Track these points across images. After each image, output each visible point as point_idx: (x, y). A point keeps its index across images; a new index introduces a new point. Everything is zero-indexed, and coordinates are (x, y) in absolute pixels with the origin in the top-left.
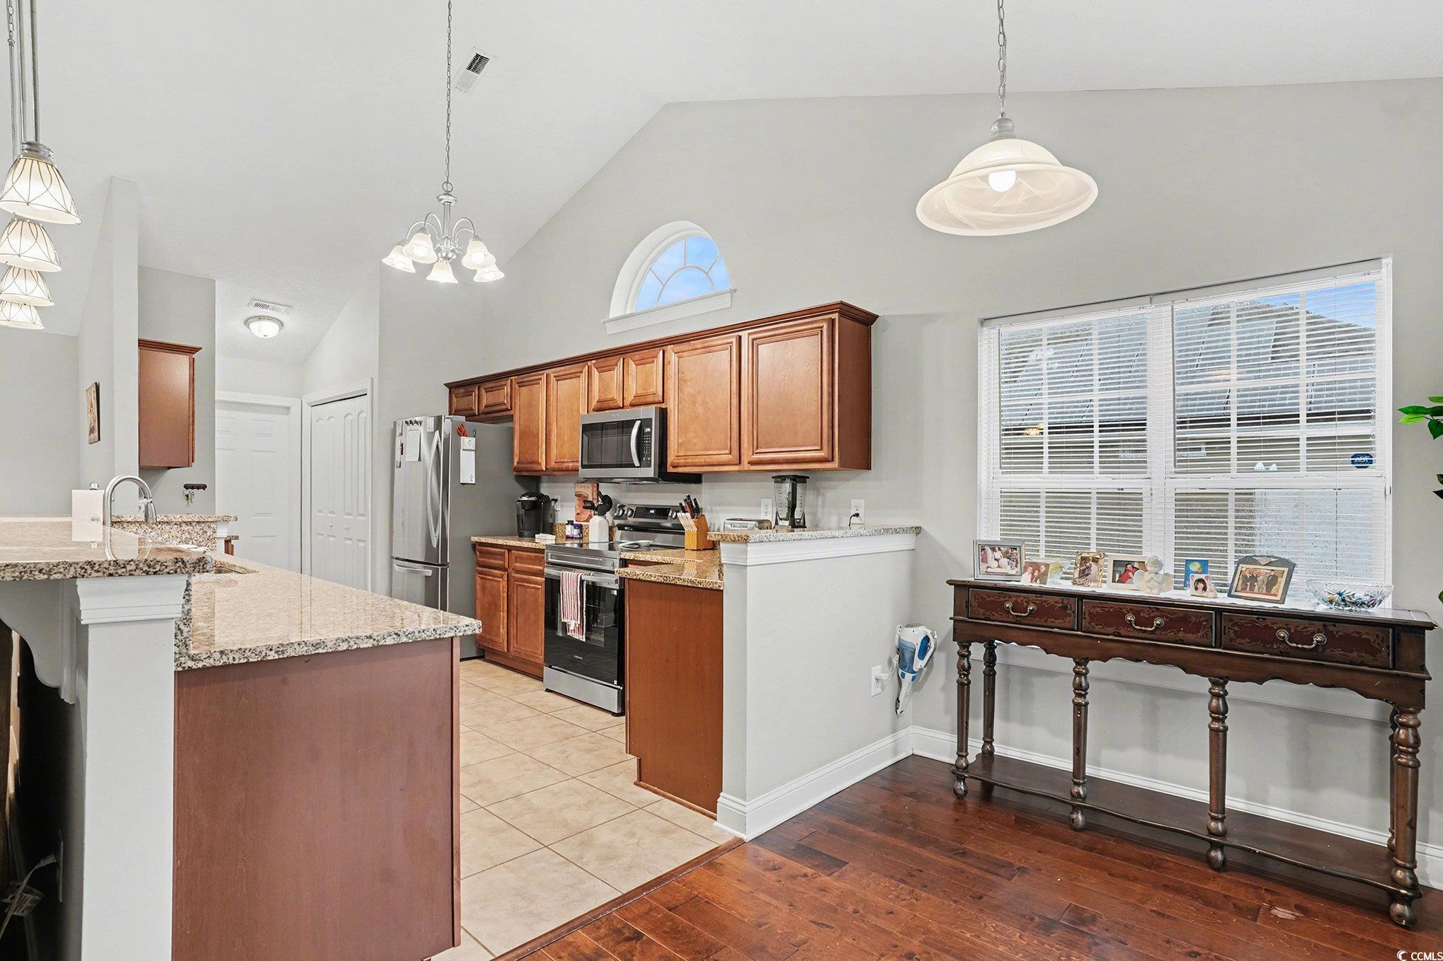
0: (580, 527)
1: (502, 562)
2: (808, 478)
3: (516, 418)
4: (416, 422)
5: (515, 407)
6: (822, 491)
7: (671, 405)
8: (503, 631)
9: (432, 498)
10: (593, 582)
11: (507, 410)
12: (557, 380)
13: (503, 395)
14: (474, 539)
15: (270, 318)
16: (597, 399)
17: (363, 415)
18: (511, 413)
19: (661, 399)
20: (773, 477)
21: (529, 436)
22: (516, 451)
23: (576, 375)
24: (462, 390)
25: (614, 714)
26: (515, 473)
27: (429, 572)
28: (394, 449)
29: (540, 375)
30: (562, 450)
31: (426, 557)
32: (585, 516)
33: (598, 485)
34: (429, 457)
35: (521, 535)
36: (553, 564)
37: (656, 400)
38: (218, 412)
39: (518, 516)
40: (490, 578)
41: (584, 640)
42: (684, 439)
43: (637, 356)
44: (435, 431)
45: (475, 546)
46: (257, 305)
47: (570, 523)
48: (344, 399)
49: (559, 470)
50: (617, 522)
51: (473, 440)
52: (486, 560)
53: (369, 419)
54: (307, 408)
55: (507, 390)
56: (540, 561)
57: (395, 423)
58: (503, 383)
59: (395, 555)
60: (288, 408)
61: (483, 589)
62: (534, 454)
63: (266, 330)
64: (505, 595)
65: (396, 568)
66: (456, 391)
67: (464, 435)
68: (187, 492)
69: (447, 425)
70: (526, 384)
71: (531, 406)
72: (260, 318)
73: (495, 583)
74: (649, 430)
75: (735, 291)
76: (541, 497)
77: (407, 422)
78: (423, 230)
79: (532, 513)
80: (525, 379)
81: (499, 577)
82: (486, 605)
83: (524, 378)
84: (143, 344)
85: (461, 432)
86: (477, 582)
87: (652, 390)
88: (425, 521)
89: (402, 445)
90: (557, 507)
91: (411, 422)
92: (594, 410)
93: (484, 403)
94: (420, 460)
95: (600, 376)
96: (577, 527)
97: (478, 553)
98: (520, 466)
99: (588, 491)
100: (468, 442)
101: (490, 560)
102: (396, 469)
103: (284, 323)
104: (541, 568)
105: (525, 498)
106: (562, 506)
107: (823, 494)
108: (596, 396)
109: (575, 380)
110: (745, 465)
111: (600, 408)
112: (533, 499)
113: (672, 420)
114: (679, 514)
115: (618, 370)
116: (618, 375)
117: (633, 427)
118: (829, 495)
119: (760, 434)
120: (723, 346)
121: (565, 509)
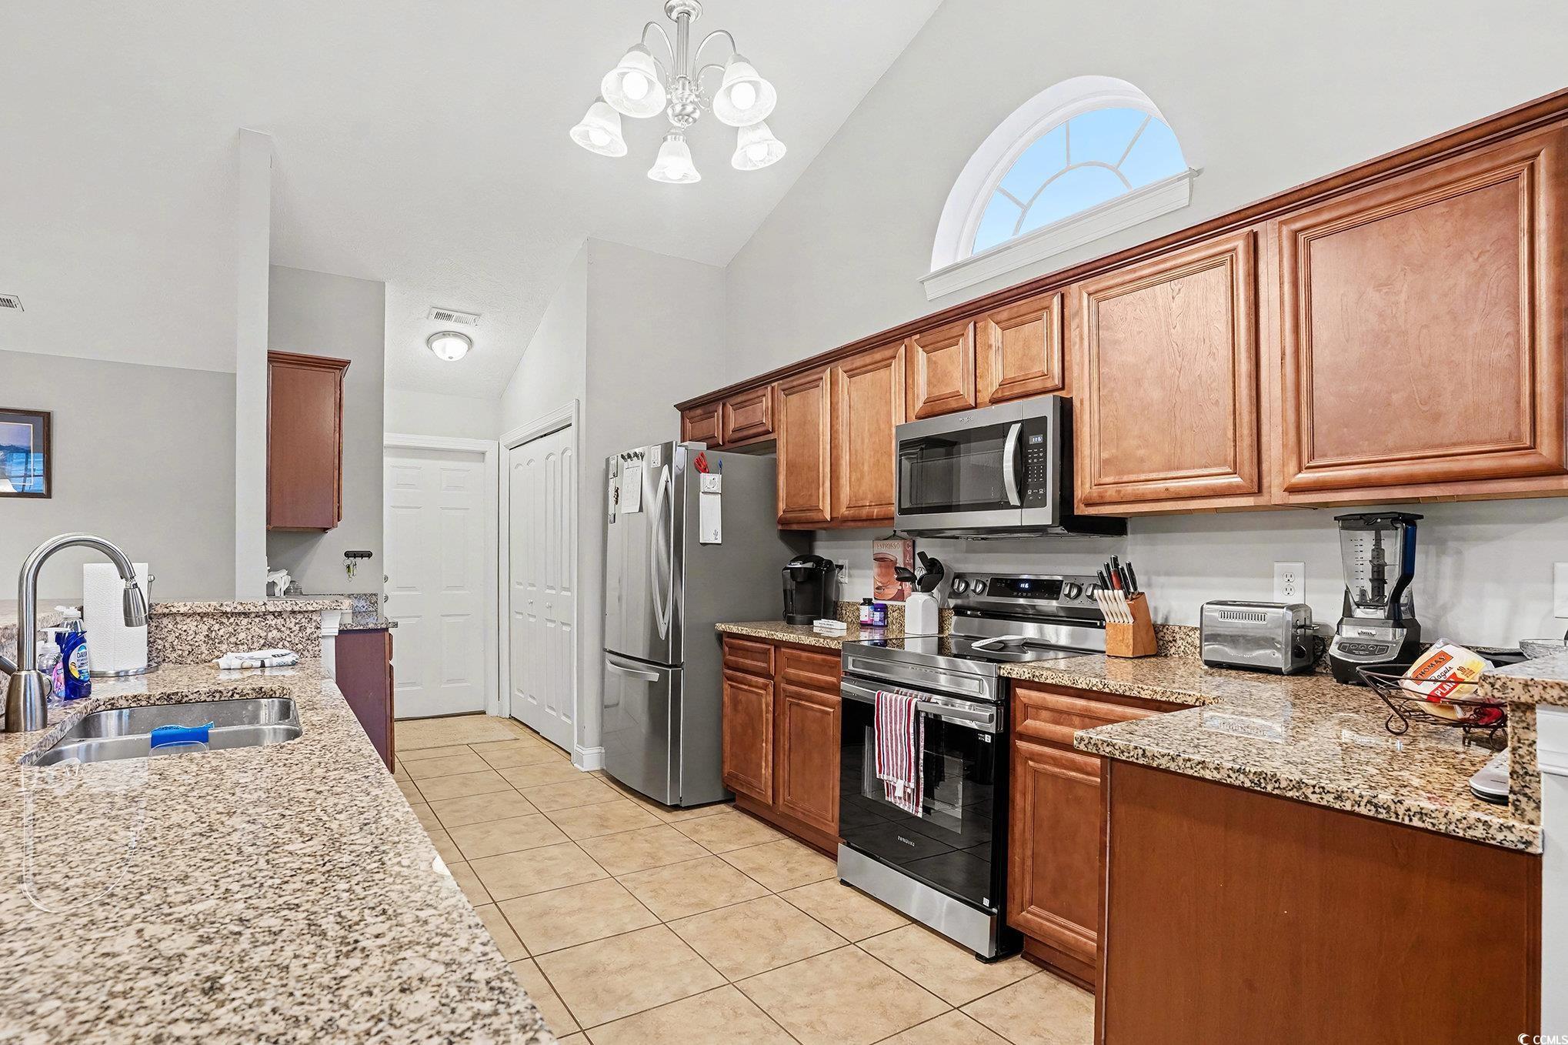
0: (883, 609)
1: (764, 665)
2: (1421, 517)
3: (781, 445)
4: (636, 455)
5: (779, 427)
6: (1452, 544)
7: (1081, 393)
8: (766, 772)
9: (658, 563)
10: (935, 715)
11: (767, 432)
12: (850, 377)
13: (759, 411)
14: (721, 627)
15: (457, 335)
16: (923, 397)
17: (569, 453)
18: (772, 436)
19: (1057, 381)
20: (1336, 518)
21: (804, 471)
22: (782, 493)
23: (886, 363)
24: (699, 411)
25: (979, 957)
26: (780, 527)
27: (655, 676)
28: (607, 495)
29: (820, 372)
30: (860, 486)
31: (650, 654)
32: (892, 591)
33: (914, 542)
34: (654, 505)
35: (790, 621)
36: (853, 674)
37: (1049, 384)
38: (388, 461)
39: (785, 591)
40: (746, 687)
41: (920, 815)
42: (1114, 451)
43: (1004, 313)
44: (663, 465)
45: (721, 636)
46: (438, 315)
47: (867, 602)
48: (545, 435)
49: (855, 520)
50: (952, 603)
51: (718, 477)
52: (742, 660)
53: (574, 458)
54: (504, 451)
55: (766, 402)
56: (832, 669)
57: (608, 460)
58: (760, 393)
59: (609, 648)
60: (483, 453)
61: (735, 702)
62: (811, 495)
63: (453, 349)
64: (770, 716)
65: (609, 666)
66: (692, 413)
67: (705, 471)
68: (348, 561)
69: (679, 456)
70: (796, 389)
71: (806, 425)
72: (445, 334)
73: (754, 697)
74: (1040, 439)
75: (1199, 172)
76: (819, 561)
77: (623, 456)
78: (639, 47)
79: (808, 587)
80: (795, 383)
81: (761, 688)
82: (739, 729)
83: (792, 381)
84: (273, 358)
85: (700, 465)
86: (725, 692)
87: (1038, 368)
88: (649, 598)
89: (617, 491)
90: (843, 577)
91: (629, 456)
92: (918, 418)
93: (732, 426)
94: (641, 509)
95: (929, 360)
96: (876, 608)
97: (727, 649)
98: (789, 515)
99: (896, 552)
100: (710, 481)
101: (746, 661)
102: (609, 525)
103: (474, 340)
104: (833, 679)
105: (798, 565)
106: (850, 576)
107: (1459, 552)
108: (922, 392)
109: (883, 373)
110: (1276, 494)
111: (931, 412)
112: (809, 565)
113: (1086, 417)
114: (1098, 593)
115: (966, 344)
116: (966, 354)
117: (1005, 436)
118: (1477, 555)
119: (1321, 428)
120: (1211, 263)
121: (856, 580)
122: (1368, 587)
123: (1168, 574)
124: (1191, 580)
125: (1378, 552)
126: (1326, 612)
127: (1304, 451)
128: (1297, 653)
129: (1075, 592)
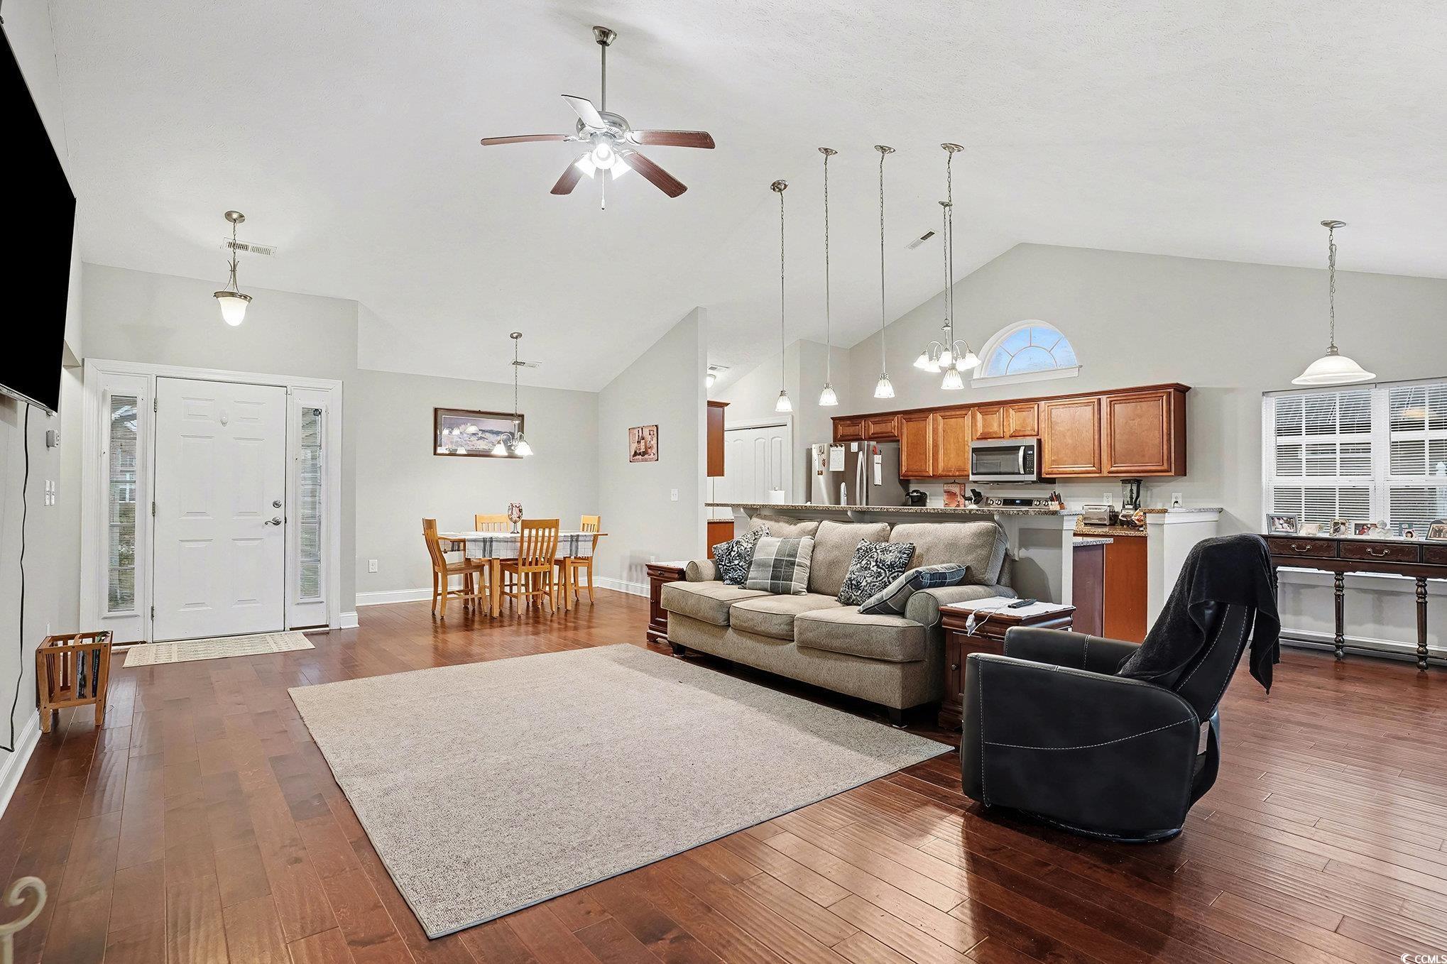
2: (1142, 481)
3: (904, 442)
4: (841, 446)
5: (902, 435)
6: (1149, 488)
7: (1045, 437)
11: (894, 436)
12: (943, 418)
13: (890, 427)
16: (980, 432)
18: (898, 438)
19: (1036, 433)
20: (1121, 481)
21: (916, 454)
22: (904, 463)
23: (963, 416)
24: (848, 422)
26: (902, 478)
28: (812, 462)
29: (929, 415)
30: (949, 463)
37: (1033, 433)
42: (1055, 457)
43: (1016, 406)
44: (859, 451)
48: (756, 428)
49: (945, 476)
55: (894, 423)
58: (890, 418)
62: (921, 465)
66: (842, 423)
69: (866, 448)
70: (913, 420)
71: (919, 434)
74: (1031, 452)
76: (922, 493)
77: (831, 445)
83: (911, 416)
85: (874, 452)
87: (1029, 427)
89: (824, 461)
91: (836, 445)
92: (980, 439)
93: (872, 431)
95: (982, 418)
98: (908, 473)
99: (956, 489)
100: (878, 458)
102: (814, 476)
103: (717, 378)
107: (1151, 490)
108: (980, 430)
109: (960, 420)
110: (1105, 474)
111: (984, 437)
112: (919, 494)
113: (1047, 446)
114: (1050, 503)
115: (999, 415)
116: (1000, 418)
117: (1019, 450)
118: (1156, 490)
119: (1117, 456)
120: (1087, 404)
121: (933, 501)
122: (1129, 499)
123: (1070, 497)
124: (1075, 499)
125: (1131, 490)
126: (1118, 508)
127: (1113, 459)
128: (1110, 519)
129: (1038, 503)
